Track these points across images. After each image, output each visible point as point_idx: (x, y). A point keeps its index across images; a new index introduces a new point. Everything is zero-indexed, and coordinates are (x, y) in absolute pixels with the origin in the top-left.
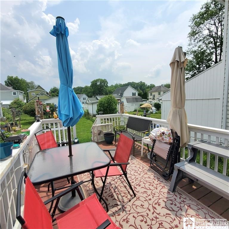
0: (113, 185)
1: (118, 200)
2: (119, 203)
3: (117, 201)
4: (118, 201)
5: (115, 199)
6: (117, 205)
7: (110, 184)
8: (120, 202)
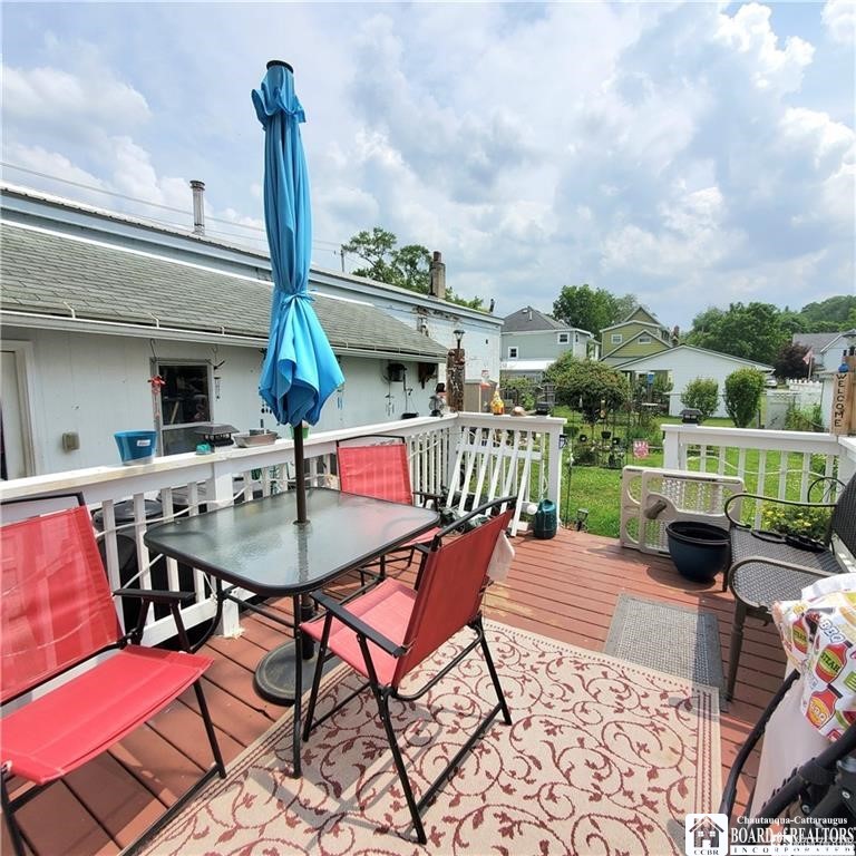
0: (433, 727)
1: (364, 781)
2: (348, 794)
3: (355, 784)
4: (360, 782)
5: (363, 769)
6: (338, 791)
7: (434, 716)
8: (358, 794)
